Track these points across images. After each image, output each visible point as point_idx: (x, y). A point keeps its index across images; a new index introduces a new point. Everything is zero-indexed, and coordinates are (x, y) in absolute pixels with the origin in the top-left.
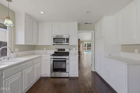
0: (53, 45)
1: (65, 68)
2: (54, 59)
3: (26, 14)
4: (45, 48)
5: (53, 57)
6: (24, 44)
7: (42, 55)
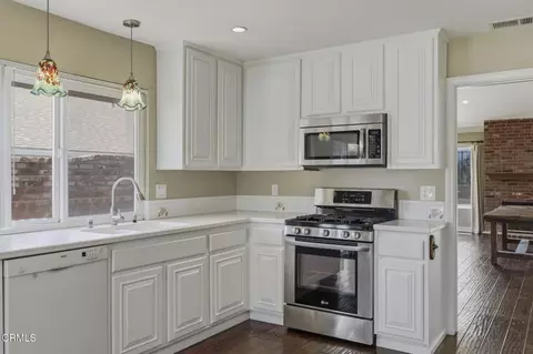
0: (307, 168)
1: (354, 292)
2: (298, 238)
3: (189, 47)
4: (275, 187)
5: (293, 230)
6: (180, 167)
7: (254, 219)
